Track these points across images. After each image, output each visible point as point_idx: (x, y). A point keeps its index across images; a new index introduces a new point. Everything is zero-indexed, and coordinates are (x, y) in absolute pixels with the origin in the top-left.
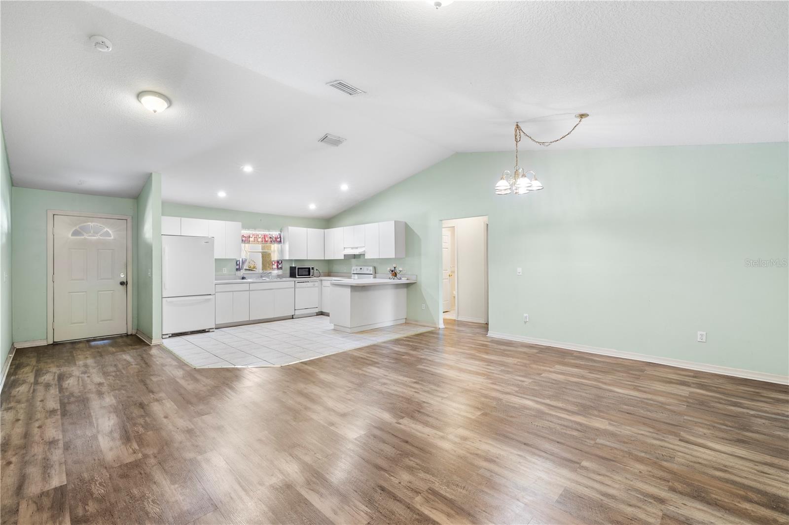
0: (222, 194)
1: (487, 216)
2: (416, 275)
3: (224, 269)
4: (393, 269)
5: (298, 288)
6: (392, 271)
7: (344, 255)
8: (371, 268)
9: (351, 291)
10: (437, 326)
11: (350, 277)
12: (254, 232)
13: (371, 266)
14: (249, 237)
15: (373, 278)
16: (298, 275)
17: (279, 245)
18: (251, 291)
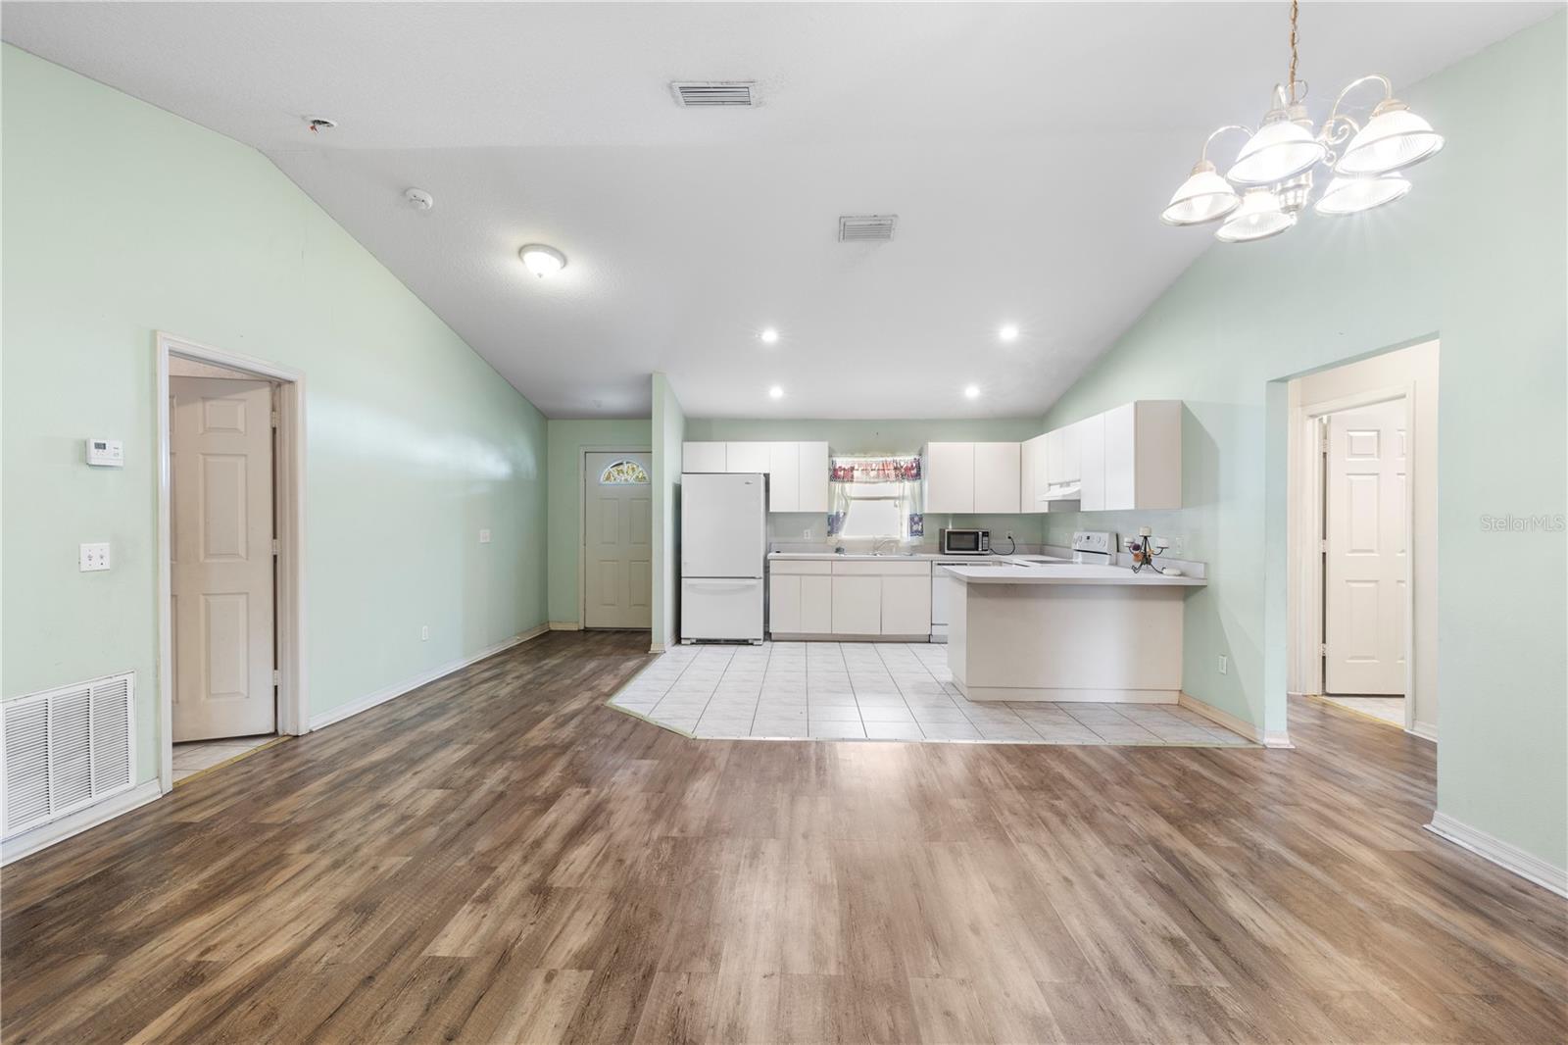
0: (776, 393)
1: (1437, 342)
2: (1206, 564)
3: (805, 531)
4: (1139, 541)
5: (939, 576)
6: (1137, 547)
7: (1050, 502)
8: (1105, 536)
9: (969, 595)
10: (1259, 737)
11: (1068, 560)
12: (863, 460)
13: (1106, 532)
14: (852, 469)
15: (1111, 564)
16: (949, 549)
17: (917, 484)
18: (835, 575)
